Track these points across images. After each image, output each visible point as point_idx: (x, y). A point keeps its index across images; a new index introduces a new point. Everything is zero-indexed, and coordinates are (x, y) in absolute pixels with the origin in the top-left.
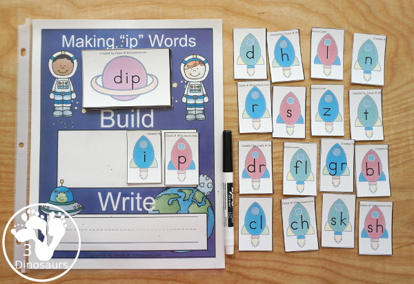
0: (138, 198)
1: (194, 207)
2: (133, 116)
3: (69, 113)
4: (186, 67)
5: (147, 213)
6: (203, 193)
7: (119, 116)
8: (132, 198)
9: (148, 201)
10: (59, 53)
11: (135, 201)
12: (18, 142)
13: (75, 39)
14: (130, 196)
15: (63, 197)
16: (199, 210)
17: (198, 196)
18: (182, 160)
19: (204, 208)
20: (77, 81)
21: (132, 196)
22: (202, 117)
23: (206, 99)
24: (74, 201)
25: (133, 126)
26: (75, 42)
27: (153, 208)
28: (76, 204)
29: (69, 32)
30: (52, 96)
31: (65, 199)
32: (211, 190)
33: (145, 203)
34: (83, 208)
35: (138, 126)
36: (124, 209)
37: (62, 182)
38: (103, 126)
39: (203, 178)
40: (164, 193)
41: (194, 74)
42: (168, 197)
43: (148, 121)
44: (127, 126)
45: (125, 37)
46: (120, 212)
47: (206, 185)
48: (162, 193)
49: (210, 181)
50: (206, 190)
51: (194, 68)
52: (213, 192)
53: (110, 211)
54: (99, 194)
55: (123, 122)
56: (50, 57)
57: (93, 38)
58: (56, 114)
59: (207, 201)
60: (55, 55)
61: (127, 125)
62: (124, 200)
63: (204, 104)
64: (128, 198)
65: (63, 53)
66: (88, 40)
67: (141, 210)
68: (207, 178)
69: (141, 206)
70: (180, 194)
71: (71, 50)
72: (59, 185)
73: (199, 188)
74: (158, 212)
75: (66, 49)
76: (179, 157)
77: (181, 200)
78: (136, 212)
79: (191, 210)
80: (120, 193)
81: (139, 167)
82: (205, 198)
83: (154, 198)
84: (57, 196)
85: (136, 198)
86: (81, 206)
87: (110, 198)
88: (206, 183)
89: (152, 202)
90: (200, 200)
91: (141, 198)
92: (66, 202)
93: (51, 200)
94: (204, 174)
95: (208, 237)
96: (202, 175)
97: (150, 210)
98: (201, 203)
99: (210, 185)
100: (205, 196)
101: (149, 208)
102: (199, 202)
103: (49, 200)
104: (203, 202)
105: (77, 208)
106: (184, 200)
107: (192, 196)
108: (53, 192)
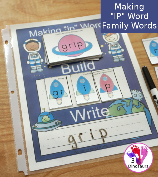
0: (97, 110)
1: (134, 109)
2: (81, 65)
3: (41, 70)
4: (106, 36)
5: (105, 118)
6: (138, 100)
7: (72, 66)
8: (93, 111)
9: (104, 111)
10: (29, 40)
11: (96, 112)
12: (10, 91)
13: (37, 32)
14: (92, 110)
15: (46, 118)
16: (138, 110)
17: (135, 103)
18: (108, 86)
19: (141, 109)
21: (93, 109)
22: (123, 59)
23: (123, 50)
24: (55, 119)
25: (83, 70)
26: (38, 33)
27: (109, 114)
28: (56, 121)
29: (33, 29)
30: (28, 62)
31: (48, 119)
32: (142, 97)
33: (102, 113)
35: (86, 70)
36: (89, 118)
37: (44, 109)
38: (64, 73)
39: (134, 92)
40: (113, 104)
41: (111, 39)
42: (116, 106)
45: (67, 27)
46: (87, 120)
47: (138, 95)
48: (112, 105)
49: (140, 92)
50: (140, 98)
51: (111, 36)
52: (144, 98)
53: (80, 121)
54: (71, 112)
55: (76, 69)
56: (24, 43)
57: (48, 30)
59: (142, 104)
60: (27, 41)
63: (122, 53)
64: (90, 111)
65: (31, 39)
66: (45, 31)
67: (101, 117)
68: (137, 91)
69: (100, 114)
71: (35, 37)
72: (42, 111)
73: (134, 97)
75: (32, 37)
76: (106, 85)
77: (125, 107)
78: (98, 119)
79: (133, 111)
80: (84, 110)
81: (82, 94)
82: (140, 103)
83: (108, 108)
84: (43, 118)
85: (96, 110)
86: (60, 122)
87: (78, 113)
88: (138, 94)
89: (107, 111)
90: (137, 105)
91: (99, 110)
92: (49, 121)
93: (38, 121)
94: (134, 89)
95: (150, 126)
96: (133, 90)
97: (107, 116)
98: (138, 106)
99: (141, 95)
100: (140, 101)
101: (106, 115)
102: (137, 106)
103: (37, 122)
104: (140, 105)
105: (58, 123)
106: (127, 106)
107: (131, 103)
108: (39, 116)
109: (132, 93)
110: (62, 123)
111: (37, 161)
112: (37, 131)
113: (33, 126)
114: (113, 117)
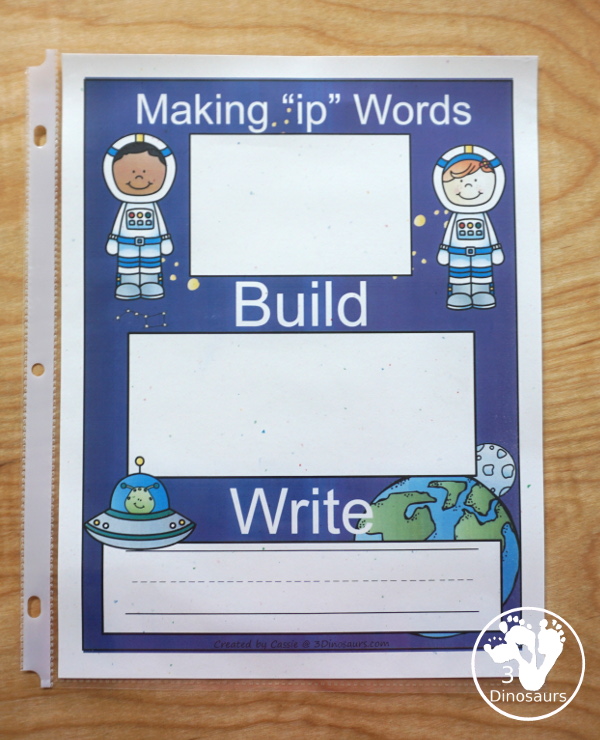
0: (331, 502)
1: (468, 526)
2: (315, 297)
3: (156, 290)
4: (448, 176)
5: (352, 539)
6: (492, 491)
7: (280, 297)
8: (316, 503)
9: (354, 510)
10: (130, 139)
11: (323, 510)
12: (30, 360)
13: (170, 103)
14: (311, 498)
15: (142, 499)
16: (480, 531)
17: (479, 499)
19: (493, 528)
20: (177, 208)
21: (316, 497)
22: (489, 300)
23: (498, 257)
24: (171, 510)
25: (315, 323)
26: (170, 112)
27: (368, 527)
28: (176, 518)
29: (153, 87)
30: (112, 247)
31: (149, 506)
32: (509, 483)
33: (346, 516)
34: (194, 526)
35: (329, 323)
36: (295, 530)
37: (140, 461)
38: (240, 322)
39: (489, 453)
40: (395, 489)
42: (404, 501)
43: (352, 309)
44: (302, 324)
45: (295, 98)
46: (284, 536)
47: (497, 470)
48: (389, 491)
49: (509, 459)
50: (499, 483)
51: (468, 179)
52: (515, 489)
53: (259, 535)
54: (234, 492)
55: (290, 314)
56: (108, 149)
57: (215, 101)
58: (123, 291)
59: (502, 511)
60: (119, 145)
61: (300, 321)
62: (295, 506)
63: (492, 270)
64: (305, 503)
65: (140, 138)
66: (202, 106)
67: (337, 531)
68: (502, 453)
69: (338, 523)
70: (434, 492)
71: (158, 130)
72: (133, 469)
73: (481, 478)
74: (378, 537)
75: (146, 129)
77: (436, 508)
78: (325, 537)
79: (460, 532)
80: (284, 492)
82: (495, 502)
83: (371, 504)
84: (129, 498)
85: (325, 503)
86: (188, 522)
87: (259, 503)
88: (499, 464)
89: (365, 512)
90: (483, 509)
91: (337, 502)
92: (150, 513)
93: (113, 507)
94: (493, 443)
95: (504, 600)
96: (487, 446)
97: (360, 533)
98: (486, 515)
99: (509, 470)
100: (496, 498)
101: (357, 528)
102: (480, 514)
103: (106, 508)
104: (492, 512)
105: (178, 527)
106: (444, 509)
107: (463, 497)
108: (119, 486)
109: (477, 458)
110: (194, 528)
111: (86, 649)
112: (102, 544)
113: (91, 522)
114: (383, 541)
